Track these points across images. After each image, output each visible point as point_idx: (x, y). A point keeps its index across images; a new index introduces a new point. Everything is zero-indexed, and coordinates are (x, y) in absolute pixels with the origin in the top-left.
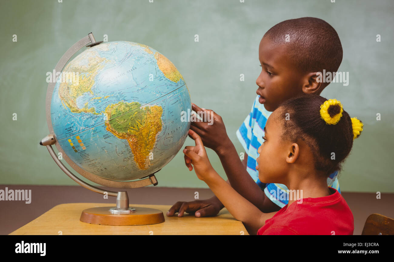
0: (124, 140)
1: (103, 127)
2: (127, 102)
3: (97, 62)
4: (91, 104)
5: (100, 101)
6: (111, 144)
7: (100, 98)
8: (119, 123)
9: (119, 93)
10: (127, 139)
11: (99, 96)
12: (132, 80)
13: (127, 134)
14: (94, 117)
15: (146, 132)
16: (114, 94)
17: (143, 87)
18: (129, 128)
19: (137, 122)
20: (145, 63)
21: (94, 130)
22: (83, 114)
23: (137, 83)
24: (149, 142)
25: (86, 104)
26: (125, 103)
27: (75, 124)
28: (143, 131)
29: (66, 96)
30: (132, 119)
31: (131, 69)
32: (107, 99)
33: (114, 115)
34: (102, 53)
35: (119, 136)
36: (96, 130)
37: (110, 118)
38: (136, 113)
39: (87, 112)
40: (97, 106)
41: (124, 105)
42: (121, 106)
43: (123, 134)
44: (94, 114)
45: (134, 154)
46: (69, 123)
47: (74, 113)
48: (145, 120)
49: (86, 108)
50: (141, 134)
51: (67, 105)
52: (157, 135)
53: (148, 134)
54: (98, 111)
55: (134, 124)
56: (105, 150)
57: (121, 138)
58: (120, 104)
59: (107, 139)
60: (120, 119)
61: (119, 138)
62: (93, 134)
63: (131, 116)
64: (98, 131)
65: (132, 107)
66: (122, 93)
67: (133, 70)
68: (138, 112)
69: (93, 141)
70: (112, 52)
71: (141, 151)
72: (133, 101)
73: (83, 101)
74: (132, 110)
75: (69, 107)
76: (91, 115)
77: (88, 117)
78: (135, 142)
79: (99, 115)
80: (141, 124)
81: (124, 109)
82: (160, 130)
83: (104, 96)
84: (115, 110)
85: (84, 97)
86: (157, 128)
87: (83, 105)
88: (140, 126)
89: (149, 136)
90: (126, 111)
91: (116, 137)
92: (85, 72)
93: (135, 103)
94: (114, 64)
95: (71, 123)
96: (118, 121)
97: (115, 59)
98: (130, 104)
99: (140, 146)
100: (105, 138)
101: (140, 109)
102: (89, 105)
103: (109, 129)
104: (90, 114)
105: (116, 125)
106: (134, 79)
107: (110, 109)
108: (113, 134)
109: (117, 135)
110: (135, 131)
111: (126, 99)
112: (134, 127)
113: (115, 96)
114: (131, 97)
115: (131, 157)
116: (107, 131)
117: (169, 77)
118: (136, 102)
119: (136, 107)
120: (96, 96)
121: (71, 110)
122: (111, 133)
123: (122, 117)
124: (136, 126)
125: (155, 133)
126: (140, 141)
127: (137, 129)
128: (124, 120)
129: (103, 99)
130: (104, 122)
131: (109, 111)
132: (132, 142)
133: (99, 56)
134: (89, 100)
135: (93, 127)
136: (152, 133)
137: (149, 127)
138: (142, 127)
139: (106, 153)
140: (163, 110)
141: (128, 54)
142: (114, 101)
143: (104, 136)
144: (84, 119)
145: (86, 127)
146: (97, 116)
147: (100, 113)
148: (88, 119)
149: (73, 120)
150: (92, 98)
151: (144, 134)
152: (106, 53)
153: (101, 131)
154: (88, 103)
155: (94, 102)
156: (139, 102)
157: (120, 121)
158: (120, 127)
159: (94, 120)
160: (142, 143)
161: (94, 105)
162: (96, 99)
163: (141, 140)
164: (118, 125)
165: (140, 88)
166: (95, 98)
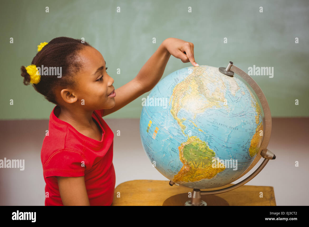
0: (181, 163)
1: (178, 144)
2: (209, 147)
3: (219, 98)
4: (186, 123)
5: (193, 128)
6: (172, 157)
7: (196, 126)
8: (190, 152)
9: (210, 136)
10: (184, 164)
11: (197, 124)
12: (227, 136)
13: (187, 163)
14: (180, 132)
15: (199, 172)
16: (206, 134)
17: (228, 147)
18: (193, 161)
19: (201, 163)
20: (247, 130)
21: (171, 138)
22: (175, 122)
23: (228, 140)
24: (195, 178)
25: (184, 119)
26: (207, 146)
27: (164, 120)
28: (198, 170)
29: (178, 97)
30: (200, 159)
31: (235, 127)
32: (199, 131)
33: (192, 145)
34: (229, 93)
35: (181, 158)
36: (172, 140)
37: (188, 145)
38: (207, 158)
39: (179, 124)
40: (189, 128)
41: (205, 147)
42: (203, 145)
43: (185, 160)
44: (182, 131)
45: (178, 174)
46: (162, 114)
47: (172, 114)
48: (207, 166)
49: (181, 121)
50: (195, 171)
51: (173, 103)
52: (204, 179)
53: (199, 174)
54: (186, 132)
55: (198, 163)
56: (164, 155)
57: (181, 160)
58: (203, 143)
59: (172, 152)
60: (194, 151)
61: (180, 159)
62: (168, 140)
63: (202, 157)
64: (173, 141)
65: (208, 153)
66: (212, 137)
67: (235, 129)
68: (208, 158)
69: (164, 142)
70: (235, 101)
71: (184, 177)
72: (213, 149)
73: (185, 115)
74: (206, 154)
75: (173, 106)
76: (180, 129)
77: (176, 128)
78: (187, 171)
79: (184, 135)
80: (202, 166)
81: (202, 149)
82: (209, 178)
83: (200, 128)
84: (197, 143)
85: (188, 113)
86: (208, 177)
87: (181, 117)
88: (200, 167)
89: (198, 176)
90: (202, 151)
91: (179, 157)
92: (206, 97)
93: (212, 152)
94: (228, 113)
95: (163, 117)
96: (191, 151)
97: (231, 109)
98: (210, 150)
99: (187, 175)
100: (172, 150)
101: (211, 158)
102: (184, 122)
103: (180, 149)
104: (179, 127)
105: (187, 152)
106: (229, 136)
107: (194, 139)
108: (179, 154)
109: (181, 157)
110: (194, 166)
111: (210, 144)
112: (196, 164)
113: (206, 135)
114: (215, 146)
115: (175, 173)
116: (178, 148)
117: (251, 151)
118: (215, 152)
119: (211, 154)
120: (195, 122)
121: (172, 110)
122: (179, 152)
123: (195, 152)
124: (198, 164)
125: (204, 177)
126: (190, 173)
127: (196, 166)
128: (195, 154)
129: (197, 129)
130: (182, 142)
131: (193, 140)
132: (185, 169)
133: (225, 95)
134: (188, 119)
135: (173, 136)
136: (203, 176)
137: (205, 172)
138: (201, 168)
139: (163, 156)
140: (225, 170)
141: (243, 112)
142: (201, 137)
143: (173, 148)
144: (172, 126)
145: (169, 131)
146: (183, 134)
147: (186, 134)
148: (175, 128)
149: (166, 117)
150: (191, 120)
151: (197, 172)
152: (231, 96)
153: (174, 144)
154: (186, 120)
155: (190, 124)
156: (216, 154)
157: (192, 152)
158: (188, 155)
159: (178, 134)
160: (190, 175)
161: (188, 125)
162: (194, 124)
163: (192, 173)
164: (188, 153)
165: (226, 146)
166: (193, 122)
